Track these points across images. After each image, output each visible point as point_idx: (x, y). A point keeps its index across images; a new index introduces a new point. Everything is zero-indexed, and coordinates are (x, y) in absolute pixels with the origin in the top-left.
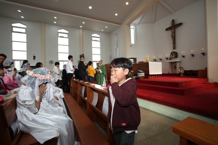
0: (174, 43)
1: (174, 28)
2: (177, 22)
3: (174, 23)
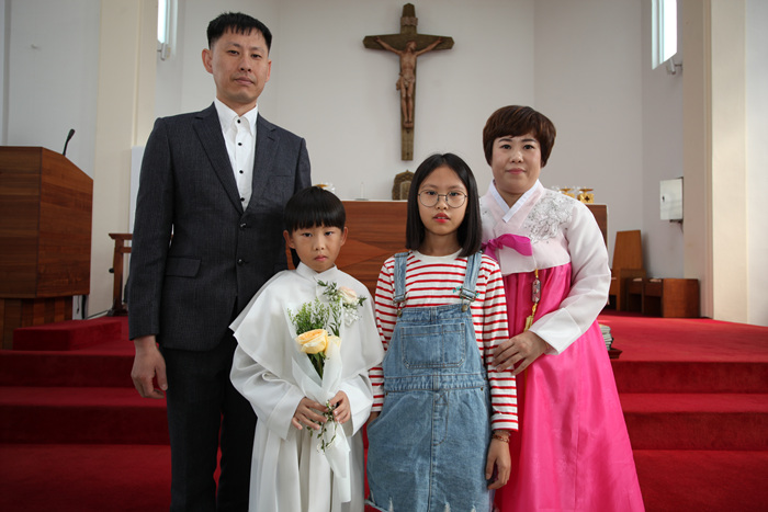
0: (407, 127)
1: (417, 49)
2: (428, 26)
3: (415, 27)
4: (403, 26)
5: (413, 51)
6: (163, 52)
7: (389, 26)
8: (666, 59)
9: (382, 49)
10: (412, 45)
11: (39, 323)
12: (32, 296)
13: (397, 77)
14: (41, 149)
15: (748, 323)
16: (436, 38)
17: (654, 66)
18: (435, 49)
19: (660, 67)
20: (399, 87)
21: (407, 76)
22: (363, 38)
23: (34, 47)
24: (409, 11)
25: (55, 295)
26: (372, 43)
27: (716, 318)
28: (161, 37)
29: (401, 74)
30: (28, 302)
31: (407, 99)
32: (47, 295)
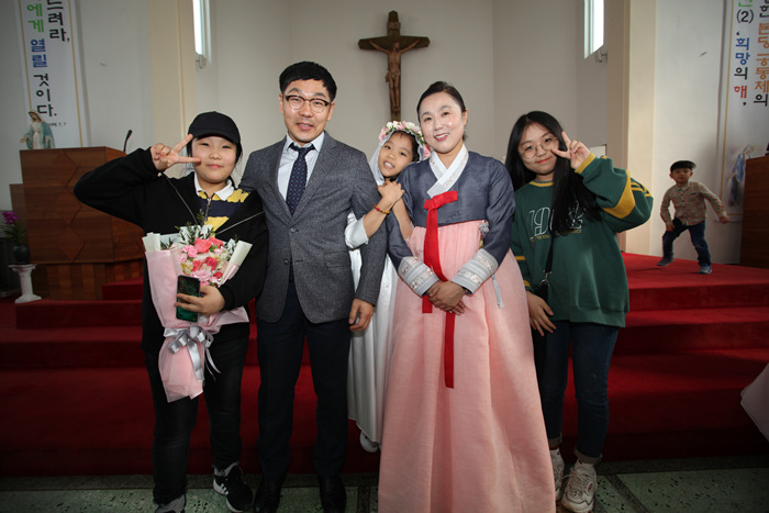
0: (395, 111)
1: (401, 48)
4: (389, 30)
5: (397, 50)
6: (201, 61)
7: (377, 30)
8: (595, 50)
9: (373, 49)
10: (397, 45)
11: (120, 279)
12: (112, 261)
13: (387, 71)
14: (104, 149)
15: (650, 254)
16: (415, 39)
17: (586, 55)
18: (416, 48)
19: (590, 56)
20: (387, 80)
21: (393, 70)
22: (358, 41)
23: (102, 65)
24: (393, 17)
25: (129, 258)
26: (365, 45)
27: (627, 251)
28: (199, 49)
29: (389, 69)
30: (109, 265)
31: (394, 89)
32: (122, 259)
